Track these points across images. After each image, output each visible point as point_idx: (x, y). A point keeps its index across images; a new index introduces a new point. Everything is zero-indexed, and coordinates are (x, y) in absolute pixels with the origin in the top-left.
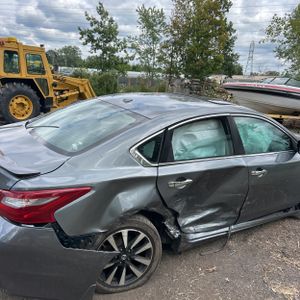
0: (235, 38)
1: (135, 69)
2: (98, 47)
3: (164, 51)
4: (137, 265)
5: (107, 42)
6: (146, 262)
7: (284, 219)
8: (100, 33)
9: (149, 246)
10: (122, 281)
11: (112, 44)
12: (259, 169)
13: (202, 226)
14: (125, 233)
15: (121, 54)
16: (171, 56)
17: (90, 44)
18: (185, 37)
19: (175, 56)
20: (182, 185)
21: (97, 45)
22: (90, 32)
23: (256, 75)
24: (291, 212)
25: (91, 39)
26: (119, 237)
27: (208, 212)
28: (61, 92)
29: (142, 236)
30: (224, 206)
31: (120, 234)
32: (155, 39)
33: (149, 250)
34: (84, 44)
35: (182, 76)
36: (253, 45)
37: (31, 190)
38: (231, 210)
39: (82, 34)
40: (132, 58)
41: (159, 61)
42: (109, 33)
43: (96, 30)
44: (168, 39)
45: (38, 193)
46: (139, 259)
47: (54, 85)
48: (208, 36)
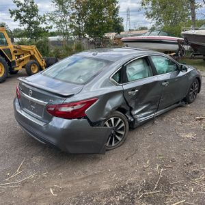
0: (119, 7)
1: (53, 34)
2: (25, 22)
3: (73, 20)
4: (119, 135)
5: (31, 17)
6: (122, 133)
7: (177, 107)
8: (25, 11)
9: (123, 125)
10: (113, 144)
11: (35, 19)
12: (165, 81)
13: (143, 114)
14: (112, 119)
15: (43, 26)
16: (78, 23)
17: (18, 20)
18: (85, 9)
19: (81, 23)
20: (134, 93)
21: (24, 20)
22: (17, 12)
23: (133, 30)
24: (180, 103)
25: (19, 17)
26: (110, 122)
27: (144, 107)
28: (19, 56)
29: (120, 120)
30: (151, 103)
31: (111, 120)
32: (65, 12)
33: (123, 127)
34: (15, 20)
35: (87, 36)
36: (128, 10)
37: (71, 103)
38: (154, 104)
39: (12, 13)
40: (51, 27)
41: (70, 28)
42: (33, 11)
43: (22, 10)
44: (74, 11)
45: (74, 104)
46: (119, 132)
47: (15, 52)
48: (101, 8)
